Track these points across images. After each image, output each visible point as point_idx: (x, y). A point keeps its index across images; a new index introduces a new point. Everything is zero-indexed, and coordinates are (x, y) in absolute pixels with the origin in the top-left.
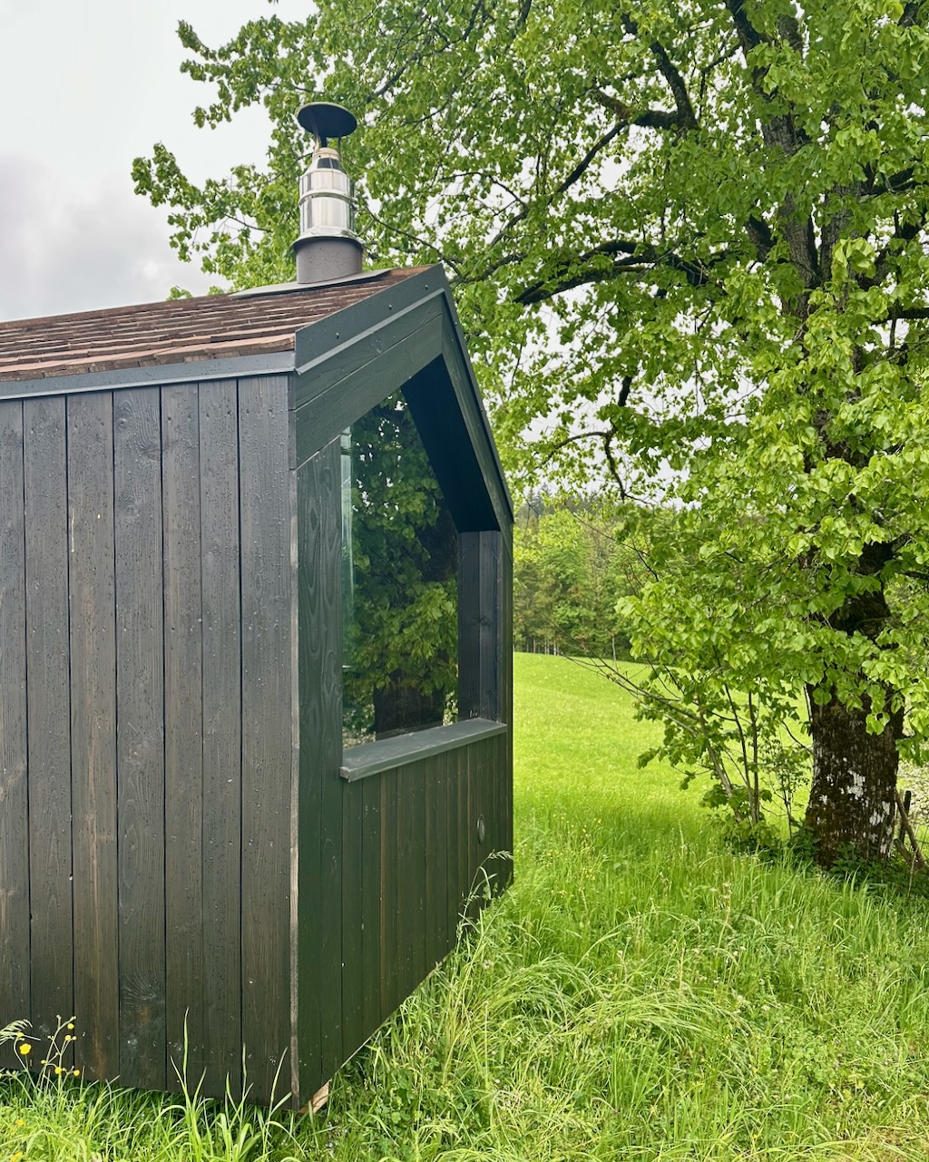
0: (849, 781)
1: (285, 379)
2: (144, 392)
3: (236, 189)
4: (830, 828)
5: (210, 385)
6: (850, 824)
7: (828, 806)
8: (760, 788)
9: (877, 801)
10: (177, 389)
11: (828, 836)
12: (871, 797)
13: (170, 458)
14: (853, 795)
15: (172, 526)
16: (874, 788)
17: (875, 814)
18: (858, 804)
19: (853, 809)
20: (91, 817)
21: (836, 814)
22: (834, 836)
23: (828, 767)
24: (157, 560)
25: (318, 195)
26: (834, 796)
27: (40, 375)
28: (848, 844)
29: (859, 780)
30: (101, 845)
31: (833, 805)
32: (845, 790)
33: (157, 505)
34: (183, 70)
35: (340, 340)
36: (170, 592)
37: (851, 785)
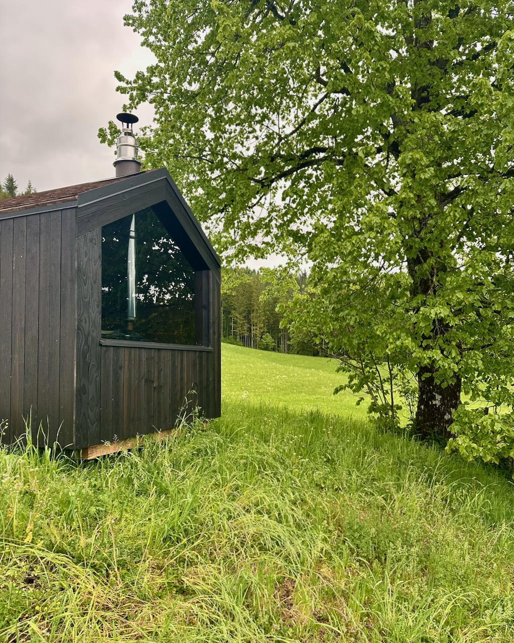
0: (434, 398)
1: (74, 210)
2: (35, 216)
3: (142, 136)
4: (425, 421)
5: (53, 213)
6: (434, 419)
7: (424, 410)
8: (394, 404)
9: (448, 408)
10: (45, 214)
11: (424, 425)
12: (445, 406)
13: (42, 236)
14: (436, 405)
15: (42, 258)
16: (446, 401)
17: (447, 414)
18: (438, 409)
19: (436, 411)
20: (17, 356)
21: (428, 414)
22: (427, 425)
23: (424, 391)
24: (38, 270)
25: (123, 145)
26: (427, 405)
27: (6, 212)
28: (433, 429)
29: (438, 397)
30: (19, 365)
31: (426, 410)
32: (432, 403)
33: (38, 252)
34: (117, 90)
35: (101, 196)
36: (41, 279)
37: (435, 400)
